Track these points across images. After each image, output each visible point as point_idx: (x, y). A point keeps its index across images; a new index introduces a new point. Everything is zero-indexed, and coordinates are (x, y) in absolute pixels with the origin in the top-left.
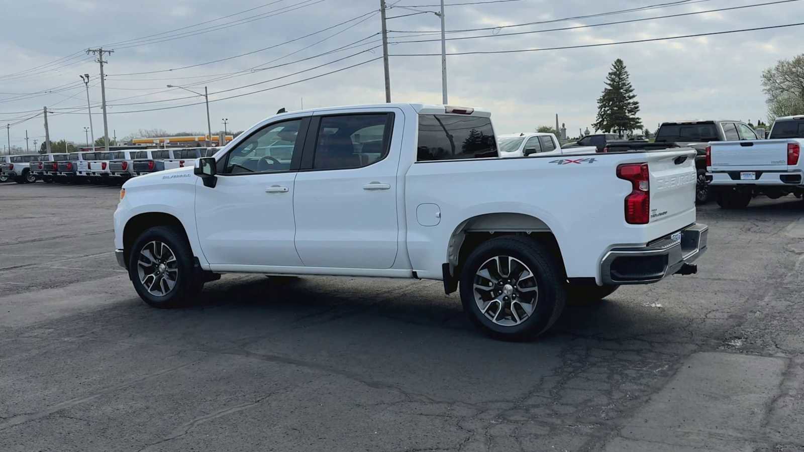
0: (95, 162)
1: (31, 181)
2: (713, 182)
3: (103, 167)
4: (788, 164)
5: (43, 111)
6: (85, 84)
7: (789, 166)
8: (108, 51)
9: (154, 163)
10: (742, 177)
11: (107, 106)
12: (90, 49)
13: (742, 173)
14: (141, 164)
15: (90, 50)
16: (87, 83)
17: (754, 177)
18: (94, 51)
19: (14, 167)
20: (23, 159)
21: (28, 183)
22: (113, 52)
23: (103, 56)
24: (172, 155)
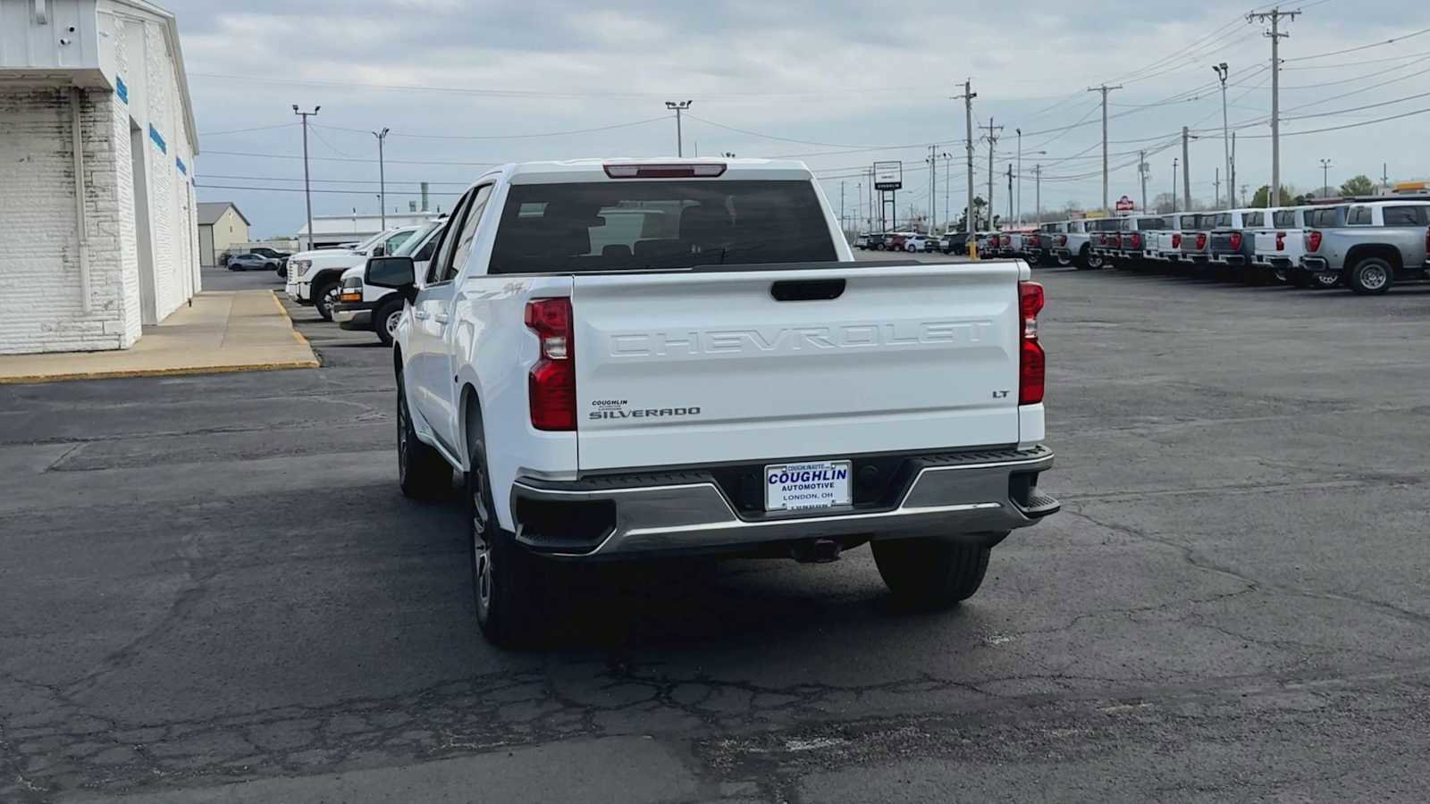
0: (1164, 234)
1: (1095, 265)
3: (1174, 243)
5: (1182, 135)
6: (1221, 82)
8: (1288, 13)
9: (1241, 236)
11: (1280, 122)
12: (1255, 13)
14: (1222, 238)
15: (1253, 15)
16: (1224, 80)
18: (1262, 16)
19: (1068, 241)
20: (1100, 225)
21: (1090, 268)
22: (1300, 13)
23: (1278, 24)
24: (1300, 219)
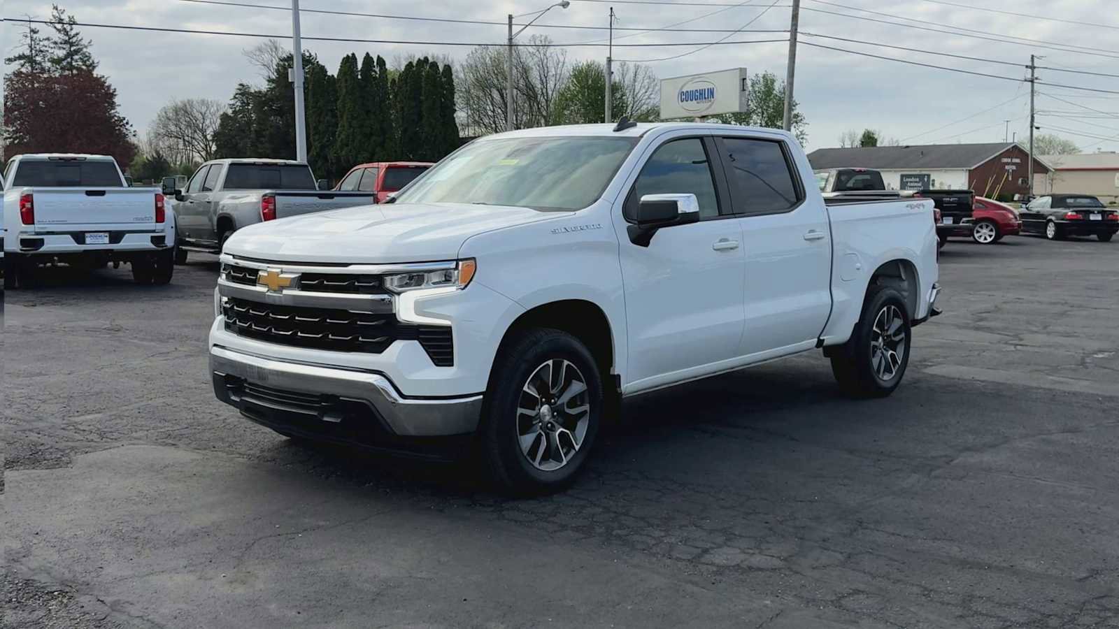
2: (42, 249)
4: (157, 222)
7: (158, 224)
10: (88, 240)
13: (87, 235)
17: (107, 240)
